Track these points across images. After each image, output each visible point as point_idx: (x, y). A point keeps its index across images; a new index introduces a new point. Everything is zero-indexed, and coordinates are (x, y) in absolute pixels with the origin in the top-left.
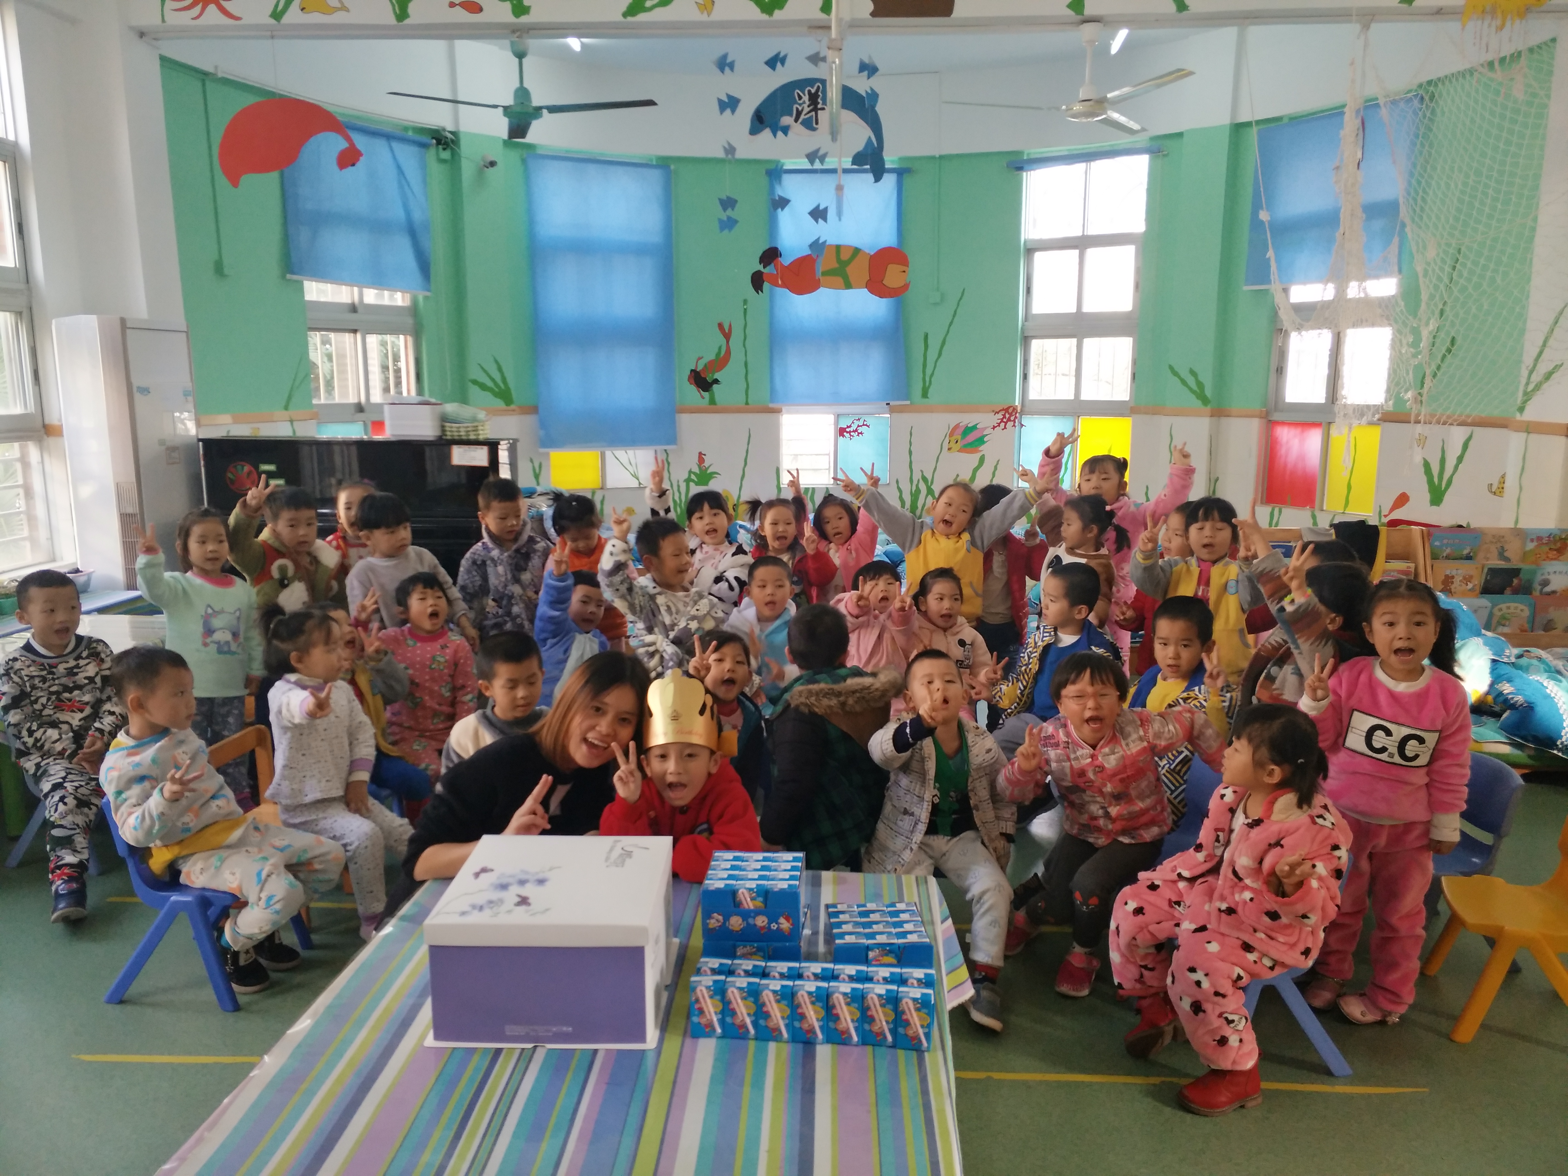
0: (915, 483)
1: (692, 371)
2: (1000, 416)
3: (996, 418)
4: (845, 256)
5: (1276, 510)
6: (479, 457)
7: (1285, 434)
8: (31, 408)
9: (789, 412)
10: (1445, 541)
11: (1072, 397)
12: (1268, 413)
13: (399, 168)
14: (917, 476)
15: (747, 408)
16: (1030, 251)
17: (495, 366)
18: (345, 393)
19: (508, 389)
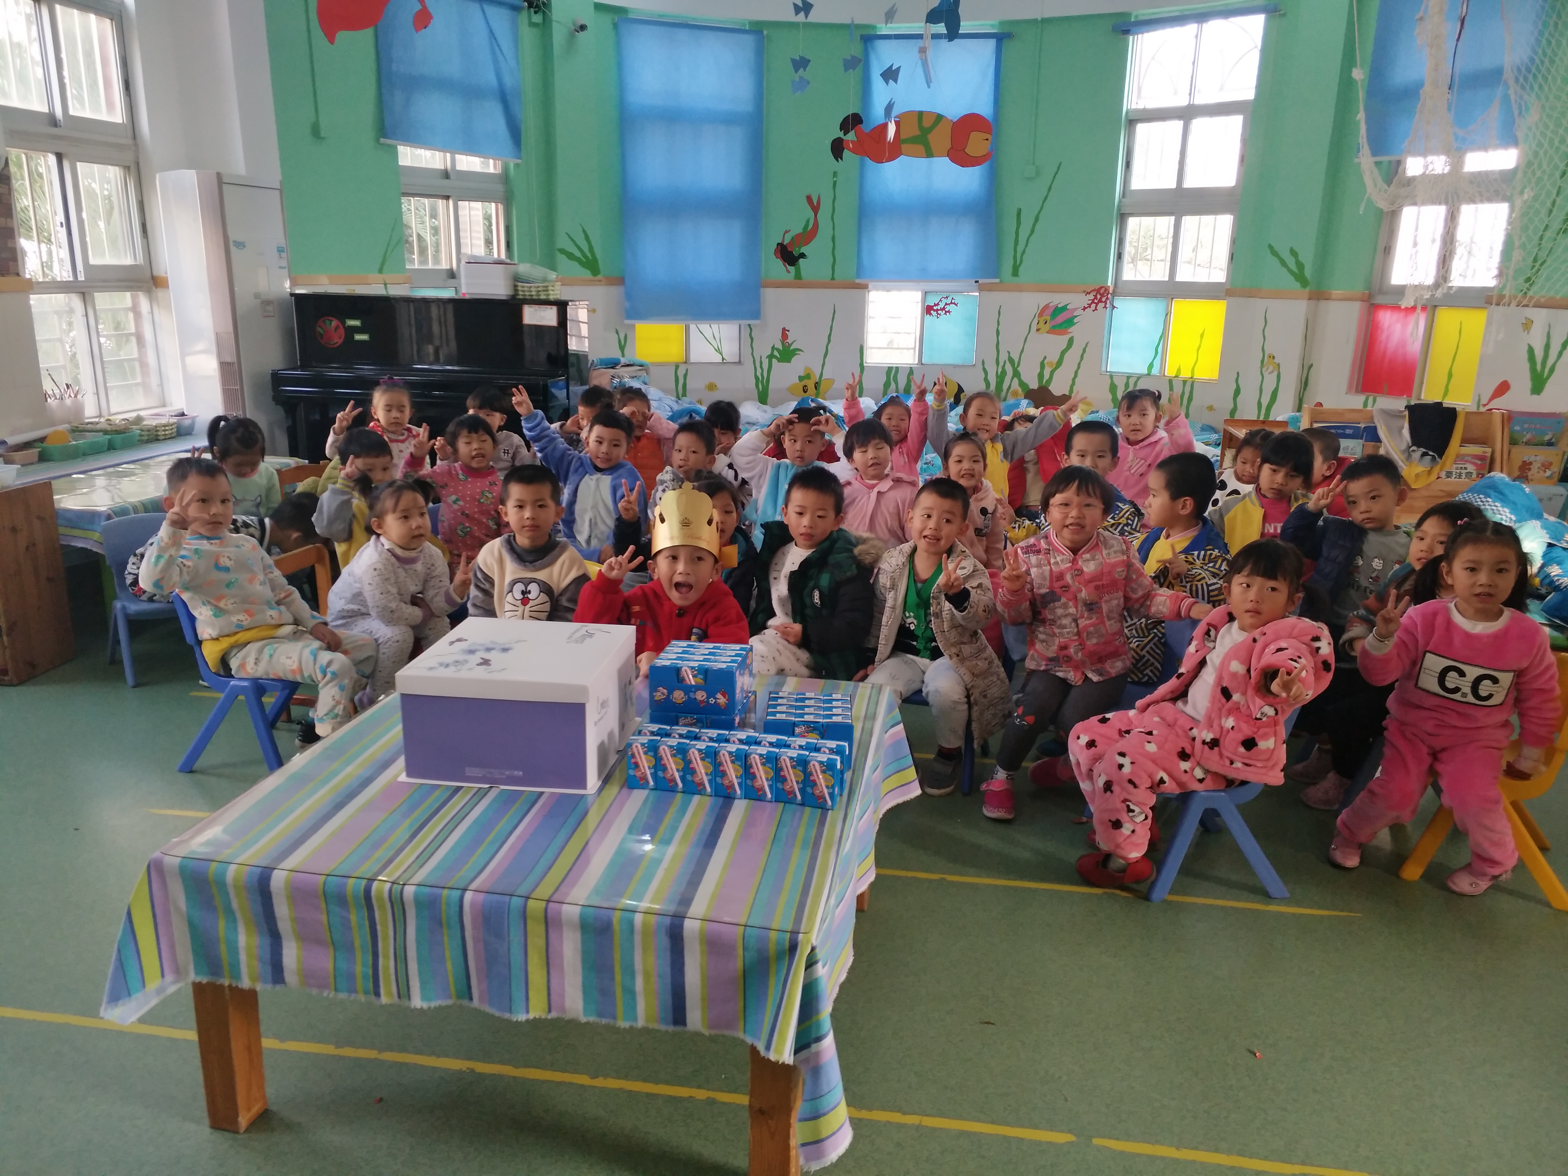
0: (1001, 364)
1: (778, 244)
2: (1091, 297)
3: (1085, 300)
4: (927, 124)
5: (1371, 399)
6: (548, 317)
7: (1386, 318)
8: (140, 260)
9: (877, 289)
10: (1526, 426)
11: (1166, 279)
12: (1371, 296)
13: (491, 32)
14: (1003, 357)
15: (832, 283)
16: (1132, 122)
17: (583, 236)
18: (437, 260)
19: (595, 260)
